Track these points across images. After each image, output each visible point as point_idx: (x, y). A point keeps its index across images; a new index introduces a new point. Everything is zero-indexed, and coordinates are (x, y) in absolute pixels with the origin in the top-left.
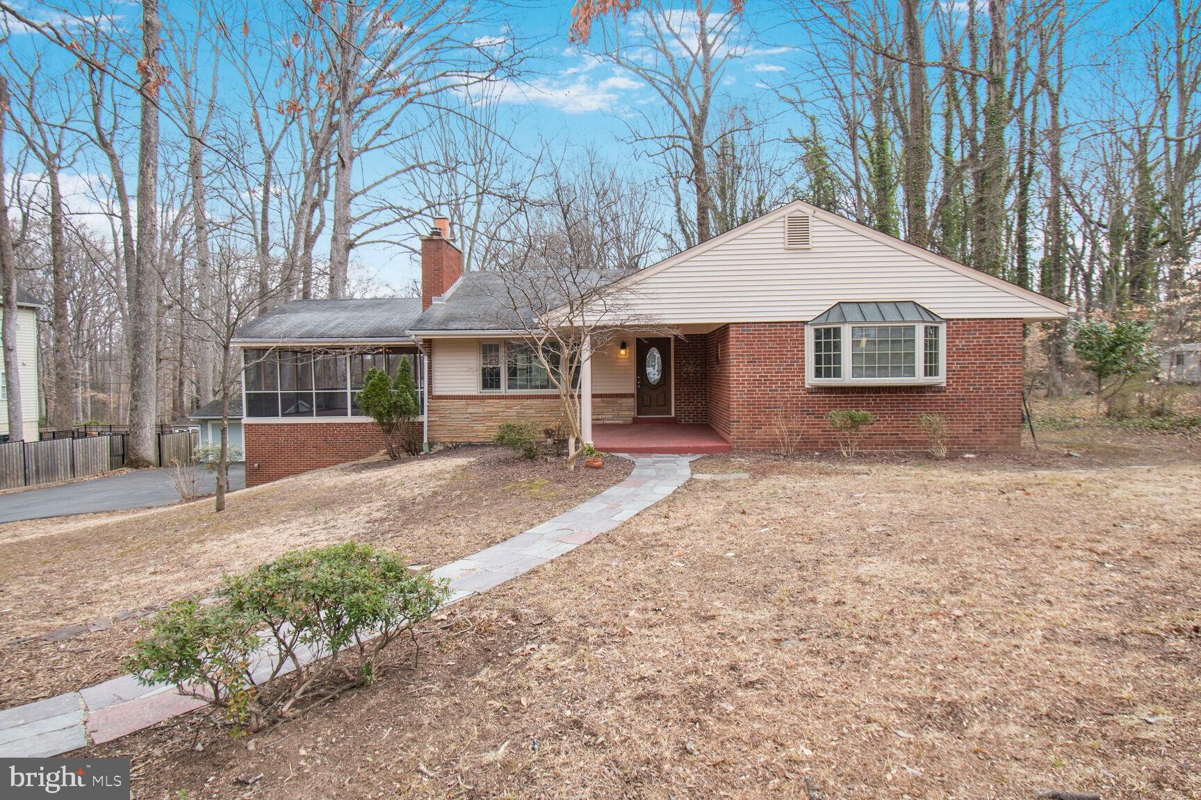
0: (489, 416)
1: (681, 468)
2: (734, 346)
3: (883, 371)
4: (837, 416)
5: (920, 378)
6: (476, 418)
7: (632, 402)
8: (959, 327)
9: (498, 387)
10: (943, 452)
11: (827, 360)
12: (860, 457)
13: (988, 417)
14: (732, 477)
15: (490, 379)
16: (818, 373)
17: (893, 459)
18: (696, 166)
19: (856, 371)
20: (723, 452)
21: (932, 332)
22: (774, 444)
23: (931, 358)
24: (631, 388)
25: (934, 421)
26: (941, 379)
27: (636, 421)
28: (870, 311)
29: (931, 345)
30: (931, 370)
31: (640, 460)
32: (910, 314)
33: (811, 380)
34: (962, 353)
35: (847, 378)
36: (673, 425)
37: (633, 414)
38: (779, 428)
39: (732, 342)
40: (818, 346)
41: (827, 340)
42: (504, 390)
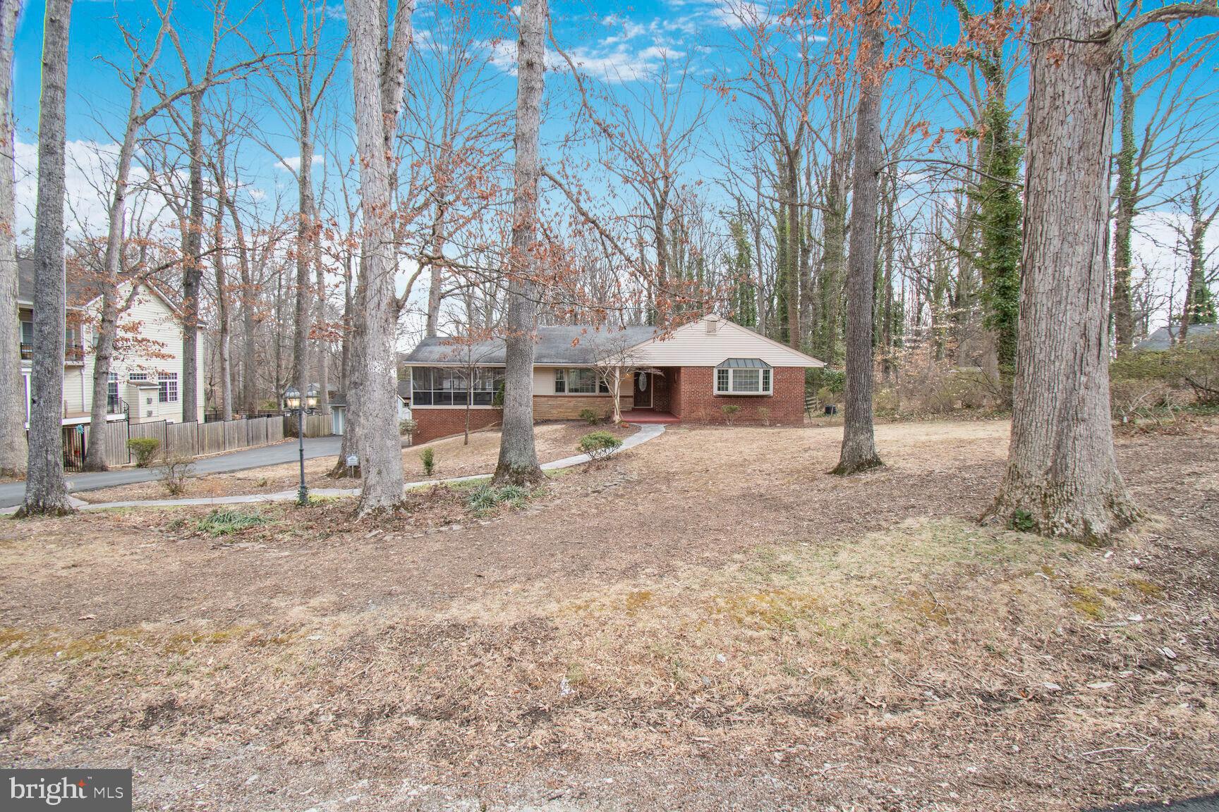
0: (560, 406)
1: (662, 428)
2: (683, 376)
3: (746, 389)
4: (725, 408)
5: (761, 392)
6: (553, 407)
7: (632, 400)
8: (779, 370)
9: (564, 391)
10: (768, 423)
11: (723, 383)
12: (735, 425)
13: (790, 409)
14: (682, 431)
15: (560, 387)
16: (719, 389)
17: (751, 426)
18: (657, 238)
19: (735, 389)
20: (679, 423)
21: (766, 372)
22: (699, 420)
23: (766, 383)
24: (632, 393)
25: (763, 410)
26: (771, 392)
27: (633, 410)
28: (741, 363)
29: (766, 378)
30: (766, 389)
31: (642, 426)
32: (757, 364)
33: (716, 392)
34: (779, 381)
35: (731, 392)
36: (652, 412)
37: (632, 406)
38: (702, 413)
39: (682, 375)
40: (719, 378)
41: (723, 374)
42: (566, 393)
